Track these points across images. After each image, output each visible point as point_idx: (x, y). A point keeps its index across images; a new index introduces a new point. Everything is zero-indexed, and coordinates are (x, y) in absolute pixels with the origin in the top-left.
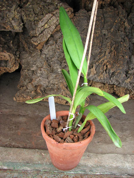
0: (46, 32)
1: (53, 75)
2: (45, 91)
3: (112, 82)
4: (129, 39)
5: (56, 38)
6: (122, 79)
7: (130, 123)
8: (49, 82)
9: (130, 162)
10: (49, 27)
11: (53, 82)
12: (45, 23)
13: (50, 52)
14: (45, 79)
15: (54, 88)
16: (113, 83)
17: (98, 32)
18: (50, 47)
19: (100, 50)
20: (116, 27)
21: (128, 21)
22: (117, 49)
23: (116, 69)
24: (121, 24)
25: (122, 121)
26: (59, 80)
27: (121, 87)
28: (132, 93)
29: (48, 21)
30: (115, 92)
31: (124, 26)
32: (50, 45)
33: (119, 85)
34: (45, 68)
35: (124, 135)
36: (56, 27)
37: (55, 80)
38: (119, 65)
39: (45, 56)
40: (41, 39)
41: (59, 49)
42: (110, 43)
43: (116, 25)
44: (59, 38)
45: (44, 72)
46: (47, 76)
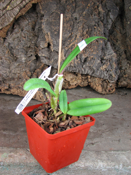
0: (9, 15)
1: (15, 64)
2: (4, 81)
3: (85, 70)
4: (104, 25)
5: (22, 26)
6: (96, 65)
7: (108, 117)
8: (10, 72)
9: (104, 160)
10: (12, 9)
11: (15, 71)
12: (7, 4)
13: (15, 41)
14: (6, 68)
15: (14, 77)
16: (87, 72)
17: (68, 15)
18: (14, 35)
19: (70, 34)
20: (88, 11)
21: (102, 6)
22: (91, 34)
23: (89, 55)
24: (94, 8)
25: (98, 115)
26: (22, 69)
27: (96, 78)
28: (110, 85)
29: (11, 2)
30: (90, 84)
31: (98, 10)
32: (15, 33)
33: (93, 75)
34: (7, 56)
35: (99, 130)
36: (20, 10)
37: (17, 69)
38: (92, 50)
39: (8, 44)
40: (3, 23)
41: (25, 37)
42: (82, 27)
43: (89, 9)
44: (26, 26)
45: (6, 61)
46: (9, 66)
